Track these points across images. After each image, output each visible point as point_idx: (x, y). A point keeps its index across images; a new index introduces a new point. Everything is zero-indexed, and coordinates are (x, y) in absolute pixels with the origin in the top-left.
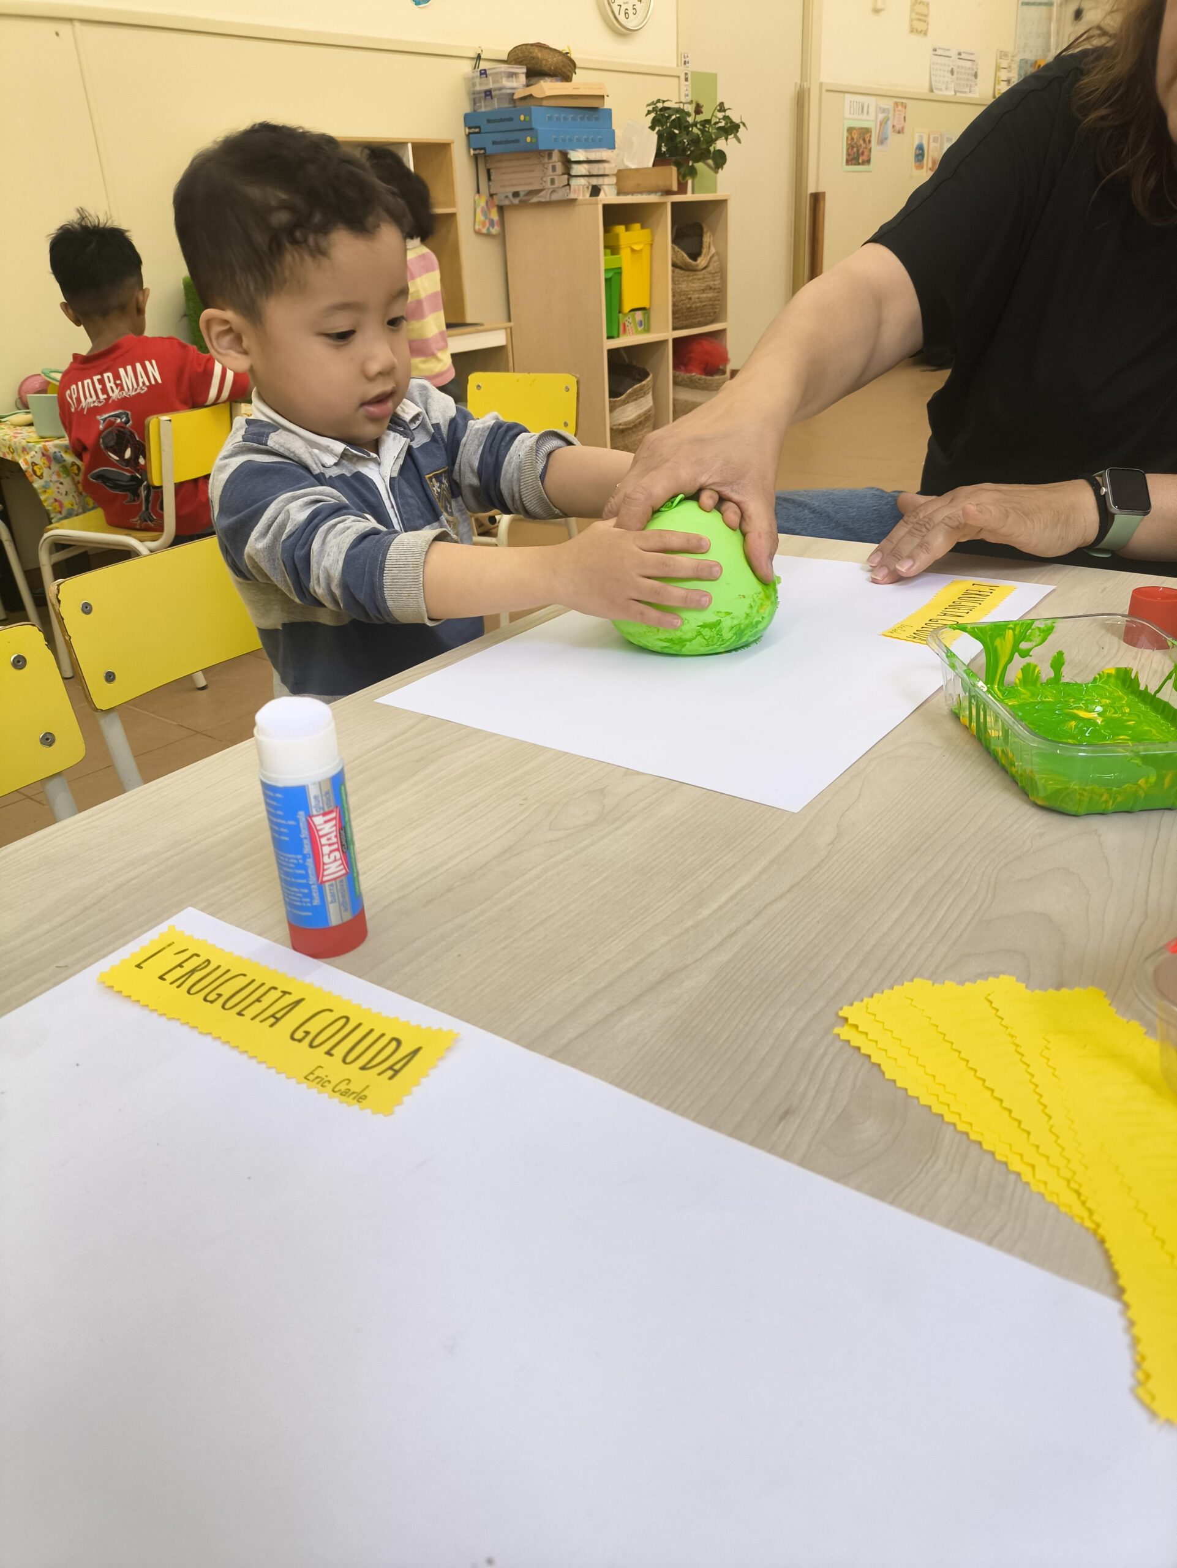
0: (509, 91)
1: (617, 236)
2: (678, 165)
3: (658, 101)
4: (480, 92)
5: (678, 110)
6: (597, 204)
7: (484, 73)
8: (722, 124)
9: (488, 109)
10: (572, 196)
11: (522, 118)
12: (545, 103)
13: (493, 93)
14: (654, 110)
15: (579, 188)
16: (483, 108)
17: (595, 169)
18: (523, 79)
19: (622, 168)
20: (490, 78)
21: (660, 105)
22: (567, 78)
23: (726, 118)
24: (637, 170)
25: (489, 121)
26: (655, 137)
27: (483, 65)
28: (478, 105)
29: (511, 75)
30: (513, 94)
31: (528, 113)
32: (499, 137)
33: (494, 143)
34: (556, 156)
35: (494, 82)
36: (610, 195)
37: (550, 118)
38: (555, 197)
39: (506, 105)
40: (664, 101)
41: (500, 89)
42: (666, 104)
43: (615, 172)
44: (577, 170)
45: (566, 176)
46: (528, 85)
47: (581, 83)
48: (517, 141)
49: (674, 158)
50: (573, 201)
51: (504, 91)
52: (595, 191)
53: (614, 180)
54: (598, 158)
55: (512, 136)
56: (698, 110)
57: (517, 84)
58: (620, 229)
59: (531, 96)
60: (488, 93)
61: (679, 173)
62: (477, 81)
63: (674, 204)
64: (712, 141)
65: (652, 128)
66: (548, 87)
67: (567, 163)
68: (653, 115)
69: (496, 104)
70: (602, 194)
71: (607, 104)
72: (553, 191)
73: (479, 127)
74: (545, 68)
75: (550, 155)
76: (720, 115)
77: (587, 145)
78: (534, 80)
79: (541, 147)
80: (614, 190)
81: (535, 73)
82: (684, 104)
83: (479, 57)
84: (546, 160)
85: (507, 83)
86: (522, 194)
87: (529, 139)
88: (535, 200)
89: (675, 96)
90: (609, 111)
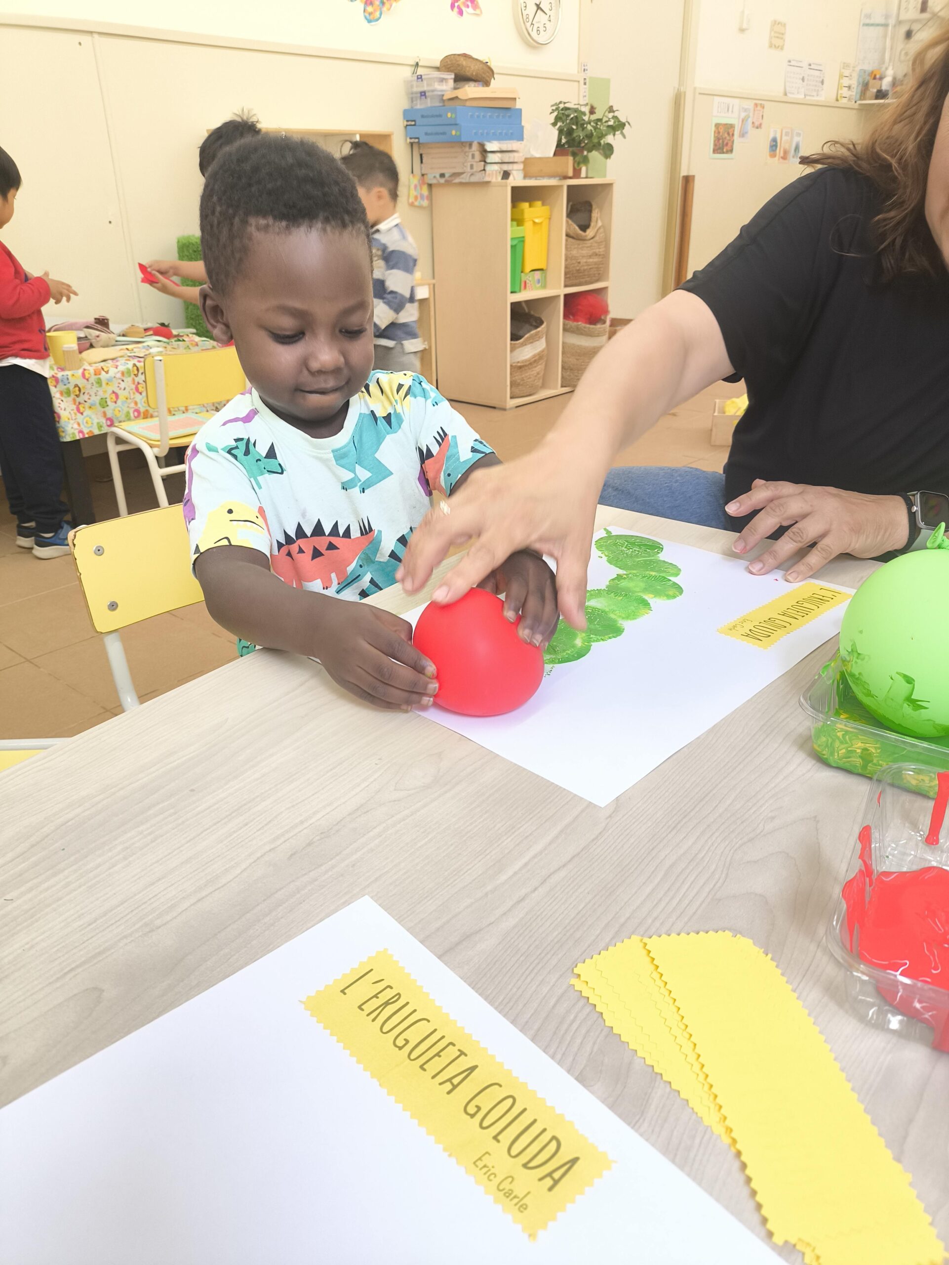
0: (440, 93)
1: (522, 212)
2: (574, 155)
3: (561, 102)
4: (416, 93)
5: (576, 110)
6: (506, 186)
7: (420, 78)
8: (611, 123)
9: (422, 107)
10: (487, 179)
11: (449, 115)
12: (468, 104)
13: (427, 94)
14: (557, 109)
15: (493, 172)
16: (419, 105)
17: (507, 157)
18: (451, 83)
19: (529, 156)
20: (425, 82)
21: (562, 106)
22: (487, 83)
23: (615, 117)
24: (540, 158)
25: (423, 116)
26: (556, 133)
27: (420, 71)
28: (415, 102)
29: (442, 80)
30: (443, 95)
31: (454, 111)
32: (429, 130)
33: (426, 134)
34: (475, 147)
35: (428, 85)
36: (517, 179)
37: (472, 116)
38: (474, 179)
39: (437, 104)
40: (565, 103)
41: (433, 91)
42: (567, 105)
43: (523, 159)
44: (491, 158)
45: (483, 163)
46: (455, 89)
47: (498, 88)
48: (444, 133)
49: (571, 149)
50: (488, 183)
51: (436, 93)
52: (506, 175)
53: (521, 166)
54: (510, 149)
55: (440, 129)
56: (592, 112)
57: (447, 87)
58: (525, 205)
59: (457, 98)
60: (423, 94)
61: (574, 161)
62: (415, 83)
63: (569, 187)
64: (602, 136)
65: (554, 124)
66: (471, 91)
67: (484, 152)
68: (556, 113)
69: (429, 103)
70: (511, 177)
71: (518, 105)
72: (472, 174)
73: (414, 121)
74: (468, 74)
75: (470, 145)
76: (610, 115)
77: (500, 138)
78: (460, 84)
79: (463, 139)
80: (521, 175)
81: (461, 79)
82: (581, 105)
83: (417, 64)
84: (467, 149)
85: (438, 86)
86: (447, 175)
87: (454, 133)
88: (457, 180)
89: (575, 98)
90: (521, 110)
